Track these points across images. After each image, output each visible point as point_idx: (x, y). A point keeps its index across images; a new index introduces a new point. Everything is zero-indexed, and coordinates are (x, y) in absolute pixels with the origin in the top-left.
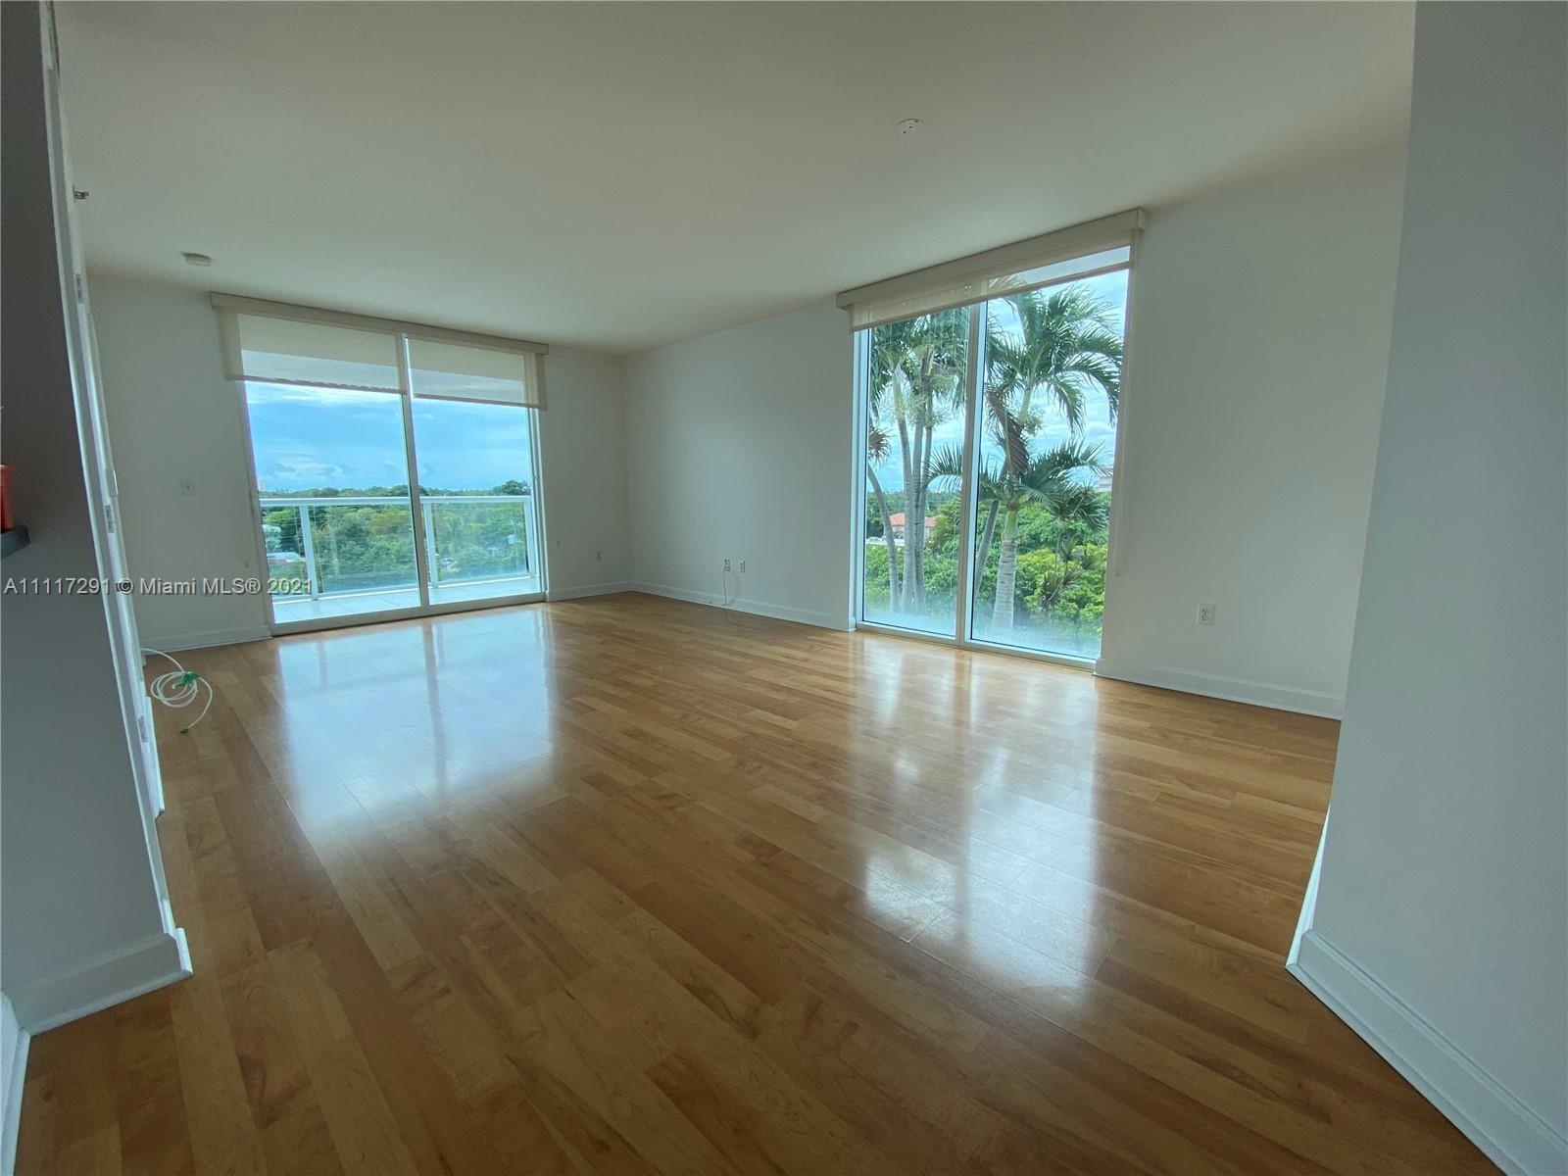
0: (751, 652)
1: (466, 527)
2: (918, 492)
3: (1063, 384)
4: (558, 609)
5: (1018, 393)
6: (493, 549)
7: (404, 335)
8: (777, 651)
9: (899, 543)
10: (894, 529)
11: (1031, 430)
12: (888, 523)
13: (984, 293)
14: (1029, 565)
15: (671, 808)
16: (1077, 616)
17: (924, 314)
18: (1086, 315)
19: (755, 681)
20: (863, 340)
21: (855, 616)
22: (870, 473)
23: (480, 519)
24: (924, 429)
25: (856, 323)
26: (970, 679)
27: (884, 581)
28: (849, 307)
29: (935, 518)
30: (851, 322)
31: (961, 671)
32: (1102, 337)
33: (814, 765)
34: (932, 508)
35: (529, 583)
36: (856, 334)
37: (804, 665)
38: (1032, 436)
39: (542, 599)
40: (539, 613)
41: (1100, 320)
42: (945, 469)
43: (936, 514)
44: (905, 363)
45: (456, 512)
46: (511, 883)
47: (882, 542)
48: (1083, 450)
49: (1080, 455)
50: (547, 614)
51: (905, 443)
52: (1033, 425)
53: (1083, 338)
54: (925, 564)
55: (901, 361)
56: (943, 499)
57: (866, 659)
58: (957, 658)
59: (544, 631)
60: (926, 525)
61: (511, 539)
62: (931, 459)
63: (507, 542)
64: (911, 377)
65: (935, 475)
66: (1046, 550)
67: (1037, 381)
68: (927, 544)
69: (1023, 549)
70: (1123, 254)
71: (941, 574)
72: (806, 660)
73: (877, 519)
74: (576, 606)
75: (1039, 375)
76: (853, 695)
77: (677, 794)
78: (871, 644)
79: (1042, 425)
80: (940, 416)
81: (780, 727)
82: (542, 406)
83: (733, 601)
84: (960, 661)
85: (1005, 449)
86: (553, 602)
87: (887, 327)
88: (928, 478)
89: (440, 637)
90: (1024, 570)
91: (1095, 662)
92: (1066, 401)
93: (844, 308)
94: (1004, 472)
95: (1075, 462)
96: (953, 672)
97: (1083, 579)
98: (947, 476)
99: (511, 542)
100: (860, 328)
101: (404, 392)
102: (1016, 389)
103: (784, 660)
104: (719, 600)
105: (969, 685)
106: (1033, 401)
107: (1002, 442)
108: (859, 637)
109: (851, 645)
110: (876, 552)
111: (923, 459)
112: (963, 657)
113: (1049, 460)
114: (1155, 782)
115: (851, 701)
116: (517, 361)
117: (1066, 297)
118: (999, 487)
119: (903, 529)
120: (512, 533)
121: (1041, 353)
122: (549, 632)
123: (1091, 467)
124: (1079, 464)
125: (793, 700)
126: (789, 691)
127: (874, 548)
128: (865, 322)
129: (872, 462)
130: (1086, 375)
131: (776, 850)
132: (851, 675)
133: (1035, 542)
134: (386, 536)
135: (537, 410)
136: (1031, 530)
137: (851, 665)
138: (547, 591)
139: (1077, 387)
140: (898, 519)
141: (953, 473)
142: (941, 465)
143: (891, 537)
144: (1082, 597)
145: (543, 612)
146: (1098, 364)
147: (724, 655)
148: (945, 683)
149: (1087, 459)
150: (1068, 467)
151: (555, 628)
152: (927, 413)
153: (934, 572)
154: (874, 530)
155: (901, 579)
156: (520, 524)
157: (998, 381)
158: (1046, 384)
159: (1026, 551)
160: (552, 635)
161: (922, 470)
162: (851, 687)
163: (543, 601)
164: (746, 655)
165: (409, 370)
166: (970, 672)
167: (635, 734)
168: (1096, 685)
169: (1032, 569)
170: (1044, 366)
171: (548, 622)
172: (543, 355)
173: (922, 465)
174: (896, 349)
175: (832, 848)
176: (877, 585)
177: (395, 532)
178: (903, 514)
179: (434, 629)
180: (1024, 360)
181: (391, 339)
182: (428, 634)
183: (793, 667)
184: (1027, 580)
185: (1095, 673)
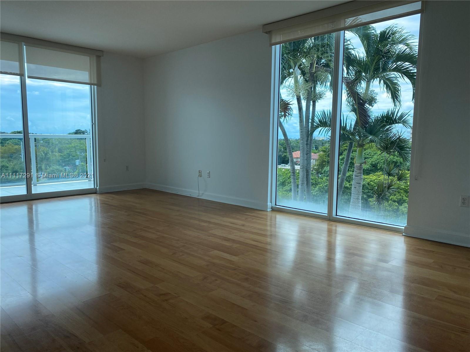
0: (212, 221)
1: (53, 155)
2: (308, 136)
3: (388, 79)
4: (103, 197)
5: (364, 84)
6: (67, 168)
7: (23, 43)
8: (227, 220)
9: (297, 167)
10: (295, 160)
11: (371, 104)
12: (292, 157)
13: (342, 26)
14: (371, 181)
15: (166, 300)
16: (398, 210)
17: (311, 36)
18: (400, 42)
19: (214, 236)
20: (277, 50)
21: (271, 202)
22: (280, 125)
23: (60, 151)
24: (311, 102)
25: (273, 41)
26: (335, 237)
27: (289, 188)
28: (269, 33)
29: (318, 154)
30: (270, 40)
31: (330, 233)
32: (409, 54)
33: (247, 280)
34: (317, 148)
35: (87, 184)
36: (273, 47)
37: (243, 228)
38: (371, 107)
39: (95, 192)
40: (93, 200)
41: (407, 45)
42: (323, 124)
43: (319, 151)
44: (301, 65)
45: (47, 146)
46: (76, 337)
47: (288, 167)
48: (399, 115)
49: (397, 117)
50: (97, 200)
51: (300, 109)
52: (372, 101)
53: (398, 54)
54: (312, 180)
55: (298, 64)
56: (323, 144)
57: (277, 225)
58: (328, 225)
59: (95, 208)
60: (312, 157)
61: (77, 162)
62: (315, 118)
63: (75, 164)
64: (303, 73)
65: (317, 127)
66: (381, 173)
67: (373, 77)
68: (314, 169)
69: (367, 172)
70: (418, 6)
71: (321, 185)
72: (243, 225)
73: (285, 154)
74: (114, 196)
75: (374, 73)
76: (270, 244)
77: (170, 293)
78: (280, 218)
79: (377, 101)
80: (320, 95)
81: (229, 260)
82: (99, 84)
83: (203, 194)
84: (330, 227)
85: (356, 114)
86: (101, 193)
87: (290, 44)
88: (314, 129)
89: (36, 211)
90: (368, 184)
91: (404, 228)
92: (390, 89)
93: (266, 33)
94: (355, 125)
95: (395, 122)
96: (326, 233)
97: (401, 189)
98: (324, 128)
99: (77, 164)
100: (276, 44)
101: (21, 75)
102: (362, 82)
103: (231, 225)
104: (194, 192)
105: (335, 240)
106: (371, 88)
107: (354, 110)
108: (274, 214)
109: (269, 218)
110: (284, 172)
111: (310, 117)
112: (332, 225)
113: (380, 119)
114: (436, 290)
115: (269, 247)
116: (85, 60)
117: (389, 31)
118: (353, 134)
119: (299, 160)
120: (78, 159)
121: (375, 62)
122: (98, 209)
123: (403, 124)
124: (397, 123)
125: (235, 246)
126: (234, 241)
127: (283, 170)
128: (278, 40)
129: (282, 120)
130: (400, 75)
131: (224, 322)
132: (269, 233)
133: (374, 168)
134: (6, 160)
135: (96, 86)
136: (372, 162)
137: (269, 228)
138: (98, 187)
139: (396, 81)
140: (297, 154)
141: (327, 126)
142: (320, 121)
143: (294, 164)
144: (400, 200)
145: (95, 198)
146: (408, 68)
147: (197, 222)
148: (322, 239)
149: (401, 120)
150: (391, 124)
151: (101, 207)
152: (313, 93)
153: (317, 184)
154: (283, 160)
155: (298, 187)
156: (83, 154)
157: (352, 76)
158: (378, 79)
159: (370, 173)
160: (99, 210)
161: (310, 124)
162: (269, 240)
163: (96, 193)
164: (210, 222)
165: (26, 64)
166: (336, 233)
167: (146, 263)
168: (404, 240)
169: (373, 184)
170: (377, 69)
171: (98, 203)
172: (100, 56)
173: (310, 121)
174: (295, 56)
175: (256, 321)
176: (285, 191)
177: (11, 157)
178: (299, 152)
179: (34, 207)
180: (366, 64)
181: (15, 46)
182: (30, 210)
183: (236, 229)
184: (370, 190)
185: (404, 234)
